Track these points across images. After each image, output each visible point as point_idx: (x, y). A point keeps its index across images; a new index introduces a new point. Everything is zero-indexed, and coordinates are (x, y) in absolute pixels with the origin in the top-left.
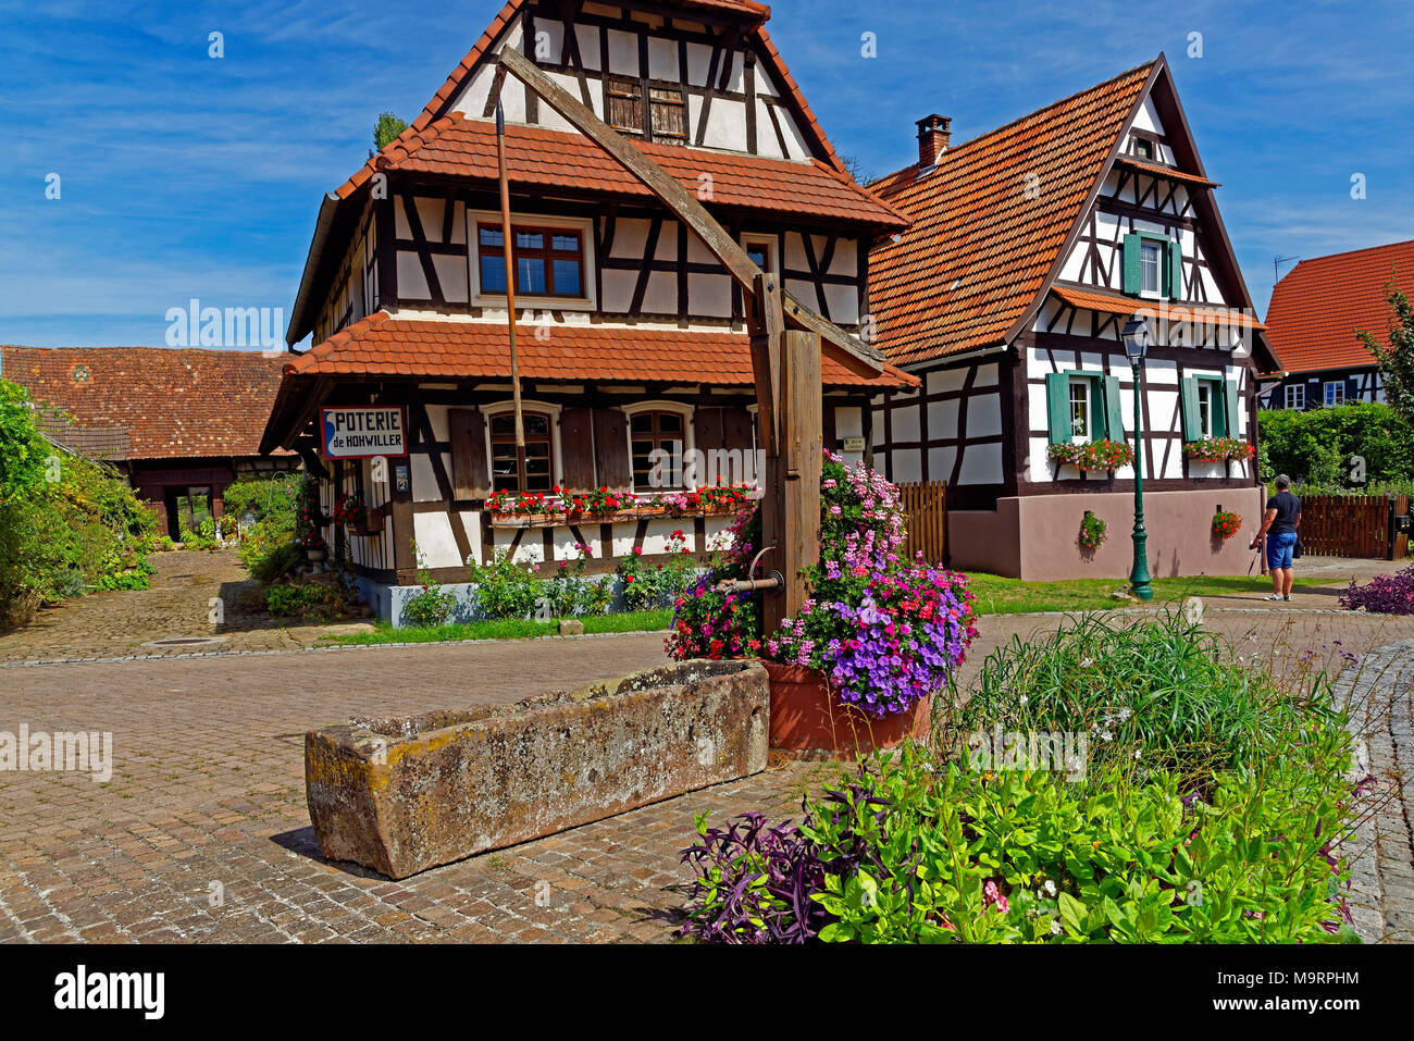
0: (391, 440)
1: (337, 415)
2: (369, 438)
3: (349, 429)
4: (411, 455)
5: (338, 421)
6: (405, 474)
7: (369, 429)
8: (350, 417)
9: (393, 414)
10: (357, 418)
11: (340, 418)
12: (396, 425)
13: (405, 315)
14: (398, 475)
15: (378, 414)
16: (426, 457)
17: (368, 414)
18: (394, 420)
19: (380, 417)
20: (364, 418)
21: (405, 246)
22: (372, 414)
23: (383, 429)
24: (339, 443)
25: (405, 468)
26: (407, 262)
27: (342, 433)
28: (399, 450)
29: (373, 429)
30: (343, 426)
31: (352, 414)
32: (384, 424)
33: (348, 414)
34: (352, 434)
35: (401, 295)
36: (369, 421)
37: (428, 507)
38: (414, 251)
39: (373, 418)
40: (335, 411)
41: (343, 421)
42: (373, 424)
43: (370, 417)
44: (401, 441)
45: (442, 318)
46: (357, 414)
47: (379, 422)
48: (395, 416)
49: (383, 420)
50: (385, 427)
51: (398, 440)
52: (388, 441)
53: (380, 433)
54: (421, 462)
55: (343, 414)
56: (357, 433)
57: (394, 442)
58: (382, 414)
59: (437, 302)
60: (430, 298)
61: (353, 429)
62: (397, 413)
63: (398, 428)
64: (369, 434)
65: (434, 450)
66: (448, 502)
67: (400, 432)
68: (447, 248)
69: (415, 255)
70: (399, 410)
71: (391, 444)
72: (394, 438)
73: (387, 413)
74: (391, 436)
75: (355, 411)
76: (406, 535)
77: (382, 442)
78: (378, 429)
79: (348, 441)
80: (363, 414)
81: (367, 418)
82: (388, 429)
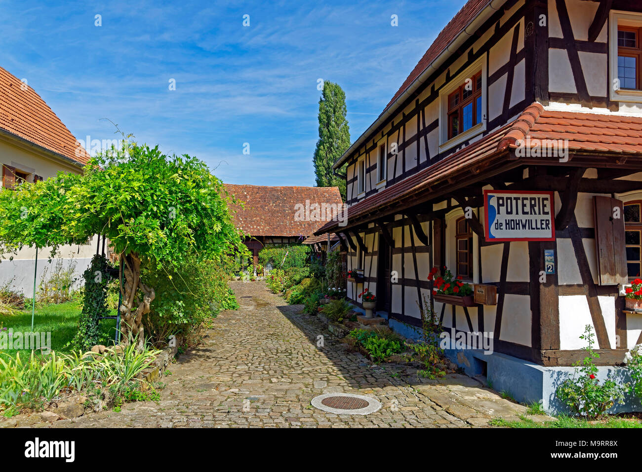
0: (542, 224)
1: (499, 199)
2: (524, 222)
3: (508, 213)
4: (557, 239)
5: (499, 205)
6: (553, 257)
7: (524, 213)
8: (509, 201)
9: (544, 199)
10: (514, 202)
11: (501, 202)
12: (546, 210)
13: (555, 106)
14: (546, 254)
15: (531, 199)
16: (569, 241)
17: (524, 199)
18: (544, 206)
19: (533, 202)
20: (520, 202)
21: (556, 43)
22: (527, 199)
23: (535, 214)
24: (499, 226)
25: (552, 251)
26: (558, 58)
27: (502, 217)
28: (547, 234)
29: (527, 213)
30: (503, 209)
31: (510, 199)
32: (536, 209)
33: (507, 199)
34: (510, 217)
35: (551, 89)
36: (524, 205)
37: (570, 290)
38: (564, 49)
39: (527, 202)
40: (497, 195)
41: (503, 205)
42: (527, 209)
43: (525, 202)
44: (550, 226)
45: (586, 110)
46: (515, 198)
47: (532, 206)
48: (545, 202)
49: (535, 205)
50: (537, 212)
51: (547, 225)
52: (539, 226)
53: (532, 217)
54: (565, 245)
55: (502, 198)
56: (513, 217)
57: (544, 226)
58: (534, 199)
59: (582, 95)
60: (575, 92)
61: (511, 213)
62: (547, 199)
63: (547, 213)
64: (524, 218)
65: (576, 236)
66: (586, 287)
67: (549, 217)
68: (592, 46)
69: (564, 52)
70: (548, 196)
71: (542, 228)
72: (544, 222)
73: (539, 199)
74: (542, 220)
75: (513, 196)
76: (552, 317)
77: (534, 226)
78: (531, 214)
79: (506, 224)
80: (519, 198)
81: (523, 202)
82: (540, 214)
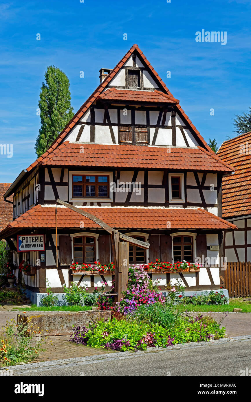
0: (40, 245)
2: (33, 245)
3: (26, 242)
4: (46, 250)
6: (44, 256)
7: (33, 242)
8: (27, 238)
9: (41, 237)
10: (29, 238)
11: (24, 238)
12: (42, 241)
13: (46, 206)
14: (41, 257)
15: (36, 237)
16: (51, 251)
17: (33, 237)
18: (41, 239)
19: (36, 238)
20: (31, 238)
21: (48, 183)
22: (34, 237)
23: (37, 242)
24: (23, 247)
25: (44, 254)
26: (48, 189)
27: (24, 244)
28: (42, 249)
29: (34, 242)
30: (24, 241)
31: (28, 237)
32: (38, 240)
33: (26, 237)
34: (27, 243)
35: (45, 199)
36: (33, 239)
37: (51, 267)
38: (51, 185)
39: (34, 238)
40: (22, 236)
41: (25, 239)
42: (34, 241)
43: (33, 238)
44: (43, 246)
46: (29, 237)
47: (36, 240)
48: (41, 238)
49: (37, 239)
51: (42, 246)
52: (39, 246)
53: (36, 243)
54: (49, 252)
55: (24, 237)
56: (29, 243)
57: (41, 246)
58: (37, 237)
60: (55, 200)
61: (28, 242)
62: (42, 237)
63: (42, 242)
64: (33, 244)
65: (53, 248)
67: (43, 243)
68: (62, 184)
69: (51, 187)
70: (43, 236)
71: (40, 247)
72: (41, 245)
73: (39, 237)
74: (40, 244)
75: (28, 236)
76: (43, 276)
77: (37, 246)
78: (36, 242)
79: (26, 246)
80: (31, 237)
81: (32, 238)
82: (39, 242)
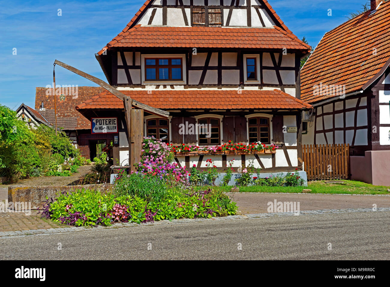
0: (113, 128)
1: (96, 120)
3: (100, 124)
4: (120, 132)
5: (96, 122)
6: (117, 138)
7: (106, 124)
8: (100, 121)
9: (114, 120)
10: (102, 121)
11: (97, 121)
12: (115, 123)
13: (120, 89)
14: (115, 138)
15: (109, 120)
16: (124, 133)
17: (106, 120)
18: (114, 122)
19: (110, 121)
20: (105, 121)
21: (121, 67)
22: (107, 120)
25: (117, 136)
26: (121, 72)
27: (98, 126)
28: (115, 131)
31: (101, 120)
33: (100, 120)
34: (101, 126)
35: (118, 82)
36: (106, 122)
37: (124, 149)
39: (108, 121)
40: (95, 119)
41: (98, 122)
42: (108, 123)
43: (107, 121)
44: (116, 128)
45: (132, 89)
46: (103, 120)
47: (109, 122)
48: (115, 120)
50: (111, 124)
51: (115, 128)
52: (112, 128)
53: (110, 126)
54: (123, 135)
55: (98, 120)
57: (114, 128)
58: (110, 120)
59: (130, 84)
60: (128, 83)
61: (101, 124)
62: (115, 119)
63: (116, 124)
64: (106, 126)
65: (127, 131)
66: (129, 148)
67: (116, 125)
68: (134, 67)
69: (123, 70)
70: (116, 118)
71: (113, 129)
72: (114, 127)
73: (112, 119)
74: (113, 127)
76: (117, 158)
77: (110, 128)
78: (109, 124)
79: (99, 128)
80: (104, 120)
81: (106, 121)
82: (112, 124)
